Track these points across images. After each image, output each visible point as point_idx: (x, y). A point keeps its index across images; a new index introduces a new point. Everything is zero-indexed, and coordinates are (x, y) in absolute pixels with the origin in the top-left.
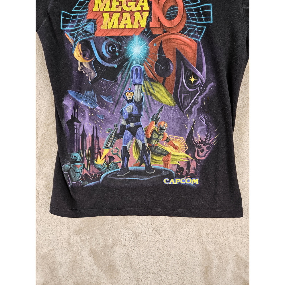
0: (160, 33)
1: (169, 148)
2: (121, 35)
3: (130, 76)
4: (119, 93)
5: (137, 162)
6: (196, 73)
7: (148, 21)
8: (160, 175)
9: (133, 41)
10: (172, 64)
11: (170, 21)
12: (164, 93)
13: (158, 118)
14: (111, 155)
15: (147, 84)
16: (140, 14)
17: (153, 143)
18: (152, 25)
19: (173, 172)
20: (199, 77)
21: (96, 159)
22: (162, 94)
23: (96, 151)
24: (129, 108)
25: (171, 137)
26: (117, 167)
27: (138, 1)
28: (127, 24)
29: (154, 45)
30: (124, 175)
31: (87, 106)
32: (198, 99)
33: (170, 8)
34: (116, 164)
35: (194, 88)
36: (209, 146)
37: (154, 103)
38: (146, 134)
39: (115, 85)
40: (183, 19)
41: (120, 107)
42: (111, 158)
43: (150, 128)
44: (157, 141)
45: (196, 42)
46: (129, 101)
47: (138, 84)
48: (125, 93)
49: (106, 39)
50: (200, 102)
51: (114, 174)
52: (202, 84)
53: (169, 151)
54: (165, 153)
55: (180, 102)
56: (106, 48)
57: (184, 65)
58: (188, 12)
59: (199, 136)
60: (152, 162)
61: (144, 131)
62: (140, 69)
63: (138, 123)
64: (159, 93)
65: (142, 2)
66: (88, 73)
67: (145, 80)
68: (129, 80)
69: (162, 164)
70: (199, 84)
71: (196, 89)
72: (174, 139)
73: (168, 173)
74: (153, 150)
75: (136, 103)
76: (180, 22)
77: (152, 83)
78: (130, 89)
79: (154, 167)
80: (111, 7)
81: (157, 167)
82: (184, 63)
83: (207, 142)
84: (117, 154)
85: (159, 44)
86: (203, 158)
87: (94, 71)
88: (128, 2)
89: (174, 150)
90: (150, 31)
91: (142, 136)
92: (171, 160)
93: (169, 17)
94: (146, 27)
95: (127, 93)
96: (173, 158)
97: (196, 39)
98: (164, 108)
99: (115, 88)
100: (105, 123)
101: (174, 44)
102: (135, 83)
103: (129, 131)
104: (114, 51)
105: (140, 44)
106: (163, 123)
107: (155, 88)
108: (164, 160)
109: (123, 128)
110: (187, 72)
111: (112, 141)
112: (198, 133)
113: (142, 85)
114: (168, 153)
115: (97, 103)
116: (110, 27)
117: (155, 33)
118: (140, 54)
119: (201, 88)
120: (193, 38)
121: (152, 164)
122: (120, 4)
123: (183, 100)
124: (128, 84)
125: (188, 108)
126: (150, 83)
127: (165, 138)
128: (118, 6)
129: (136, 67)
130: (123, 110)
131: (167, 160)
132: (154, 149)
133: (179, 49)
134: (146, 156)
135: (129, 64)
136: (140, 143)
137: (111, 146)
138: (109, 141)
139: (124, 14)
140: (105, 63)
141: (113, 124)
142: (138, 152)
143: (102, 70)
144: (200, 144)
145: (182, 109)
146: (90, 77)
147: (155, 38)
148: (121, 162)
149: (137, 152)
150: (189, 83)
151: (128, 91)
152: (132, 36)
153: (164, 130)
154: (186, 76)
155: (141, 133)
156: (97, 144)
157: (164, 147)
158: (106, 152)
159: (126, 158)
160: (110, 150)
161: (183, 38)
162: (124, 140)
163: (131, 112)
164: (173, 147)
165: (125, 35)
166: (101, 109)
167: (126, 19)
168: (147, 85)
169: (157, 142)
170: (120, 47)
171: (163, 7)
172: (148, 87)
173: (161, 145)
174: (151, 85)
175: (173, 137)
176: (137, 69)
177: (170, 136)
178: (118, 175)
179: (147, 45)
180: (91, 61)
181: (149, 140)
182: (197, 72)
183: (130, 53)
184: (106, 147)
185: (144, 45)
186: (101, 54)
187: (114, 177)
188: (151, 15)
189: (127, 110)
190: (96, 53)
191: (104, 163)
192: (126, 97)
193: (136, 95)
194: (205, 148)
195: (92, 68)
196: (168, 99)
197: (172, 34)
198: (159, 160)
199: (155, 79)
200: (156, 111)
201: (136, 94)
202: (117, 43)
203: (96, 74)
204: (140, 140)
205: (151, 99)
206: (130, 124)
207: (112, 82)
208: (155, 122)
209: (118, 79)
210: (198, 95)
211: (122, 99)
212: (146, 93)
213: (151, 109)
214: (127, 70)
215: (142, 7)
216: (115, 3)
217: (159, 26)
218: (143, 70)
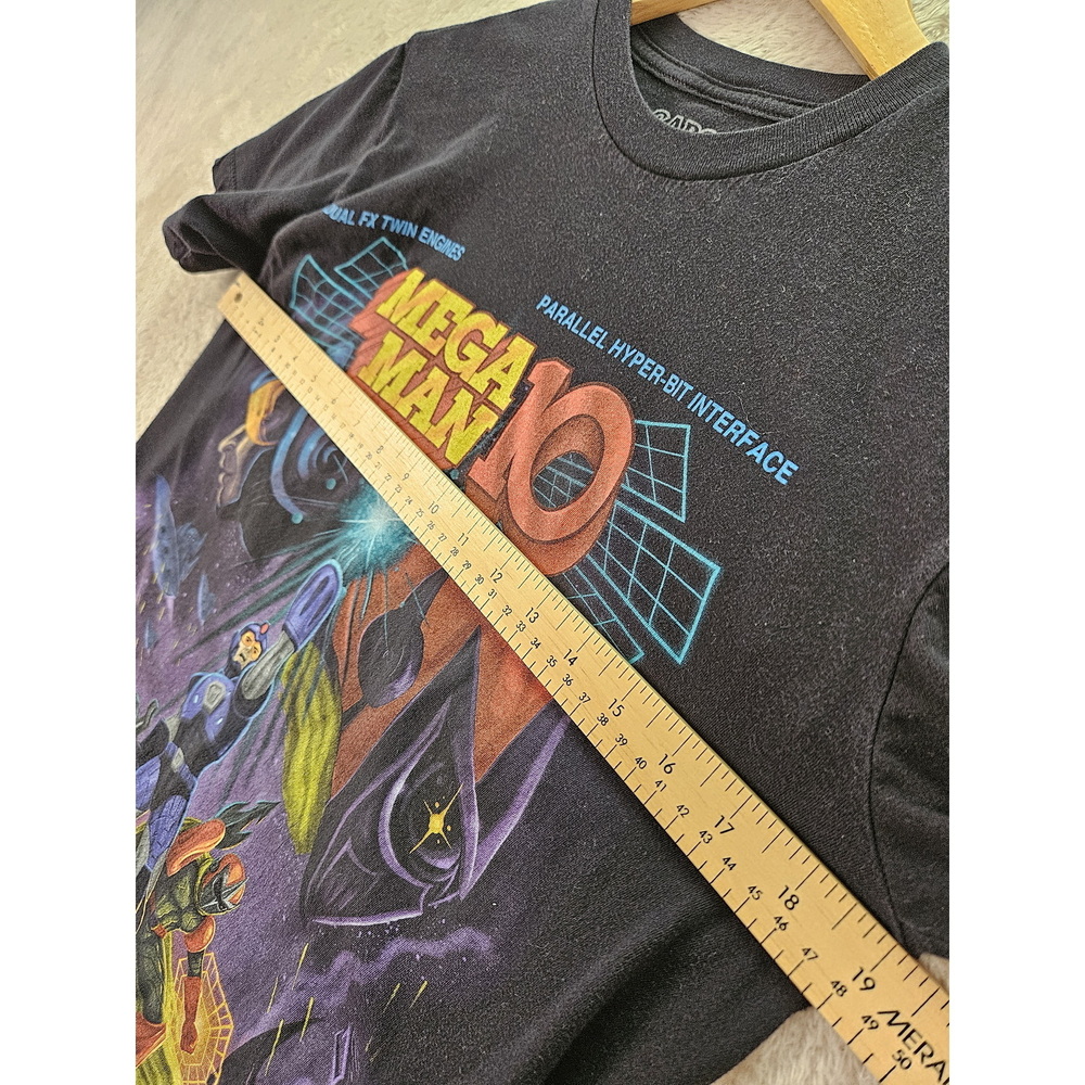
1: (174, 1003)
4: (234, 611)
7: (477, 451)
10: (415, 673)
11: (534, 507)
12: (318, 756)
13: (242, 831)
15: (313, 662)
16: (472, 406)
17: (160, 913)
18: (478, 471)
20: (464, 839)
22: (314, 755)
24: (215, 691)
25: (212, 965)
27: (496, 357)
28: (419, 410)
31: (155, 568)
33: (567, 455)
35: (416, 868)
37: (273, 759)
39: (247, 576)
40: (583, 535)
41: (203, 662)
43: (197, 842)
46: (233, 670)
47: (290, 635)
48: (247, 629)
50: (379, 965)
52: (451, 890)
54: (154, 1006)
55: (323, 859)
56: (319, 442)
57: (446, 724)
58: (612, 525)
61: (179, 828)
62: (332, 592)
63: (191, 776)
64: (311, 736)
66: (227, 475)
67: (315, 640)
70: (443, 872)
71: (416, 883)
72: (211, 990)
77: (323, 675)
78: (263, 630)
80: (419, 325)
82: (453, 712)
87: (241, 482)
88: (471, 340)
89: (179, 1038)
91: (162, 837)
92: (143, 1061)
93: (543, 487)
94: (462, 465)
95: (248, 634)
99: (240, 584)
103: (158, 771)
104: (330, 469)
106: (237, 872)
107: (315, 704)
109: (158, 741)
110: (440, 765)
113: (296, 648)
114: (160, 1017)
115: (181, 585)
118: (373, 541)
122: (447, 333)
123: (331, 866)
124: (276, 607)
125: (325, 922)
126: (321, 671)
127: (196, 946)
128: (440, 333)
129: (331, 574)
130: (202, 679)
132: (147, 934)
133: (483, 642)
136: (142, 857)
139: (435, 373)
140: (281, 482)
143: (255, 495)
146: (224, 490)
151: (257, 628)
153: (222, 905)
155: (169, 823)
163: (208, 712)
164: (184, 1019)
166: (171, 615)
167: (427, 394)
168: (307, 665)
169: (171, 920)
171: (551, 435)
172: (302, 677)
174: (316, 679)
175: (213, 979)
176: (326, 581)
177: (212, 955)
180: (264, 444)
183: (360, 511)
186: (298, 446)
188: (497, 434)
189: (208, 690)
190: (291, 435)
192: (237, 647)
193: (260, 668)
196: (309, 801)
199: (341, 672)
200: (255, 794)
201: (262, 664)
203: (238, 494)
204: (152, 844)
205: (278, 734)
206: (178, 750)
207: (248, 558)
208: (222, 836)
209: (267, 564)
210: (399, 921)
211: (225, 639)
212: (286, 692)
213: (253, 768)
214: (310, 558)
215: (494, 385)
216: (438, 321)
217: (495, 496)
218: (335, 600)
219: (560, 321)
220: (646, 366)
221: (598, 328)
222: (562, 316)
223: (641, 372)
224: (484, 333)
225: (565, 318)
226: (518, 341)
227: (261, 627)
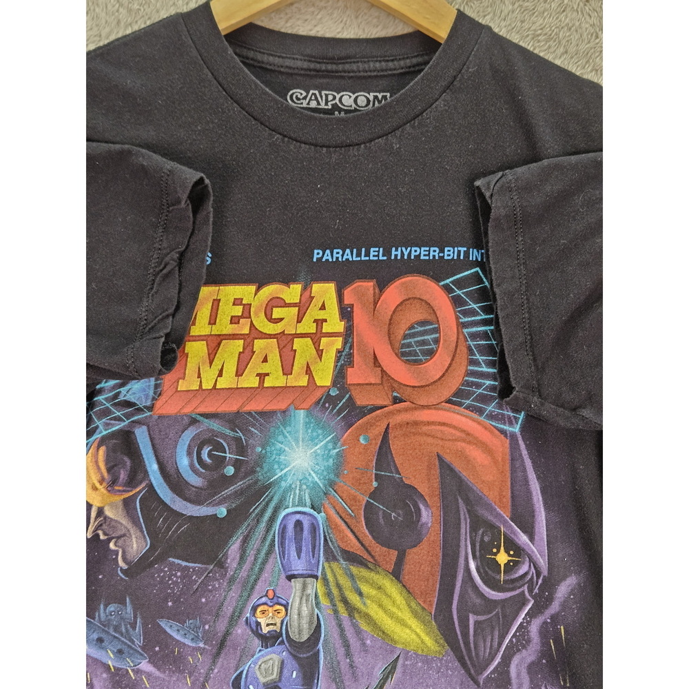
0: (380, 402)
2: (247, 408)
3: (272, 545)
4: (228, 610)
6: (513, 536)
7: (342, 365)
9: (288, 429)
10: (427, 505)
12: (399, 608)
15: (337, 571)
16: (314, 344)
18: (353, 376)
20: (523, 550)
22: (394, 610)
24: (265, 666)
27: (307, 305)
28: (267, 374)
29: (362, 441)
31: (104, 660)
32: (526, 628)
33: (412, 327)
35: (511, 586)
37: (364, 644)
39: (217, 580)
40: (457, 359)
41: (233, 663)
45: (506, 436)
46: (269, 640)
47: (301, 576)
48: (254, 609)
49: (194, 421)
50: (535, 641)
52: (538, 577)
55: (461, 642)
56: (189, 453)
57: (469, 511)
58: (471, 343)
62: (313, 524)
64: (380, 606)
65: (320, 309)
66: (118, 538)
67: (327, 560)
68: (271, 560)
70: (526, 574)
71: (517, 592)
75: (296, 648)
76: (447, 370)
77: (354, 570)
78: (271, 594)
80: (212, 321)
82: (467, 502)
85: (377, 436)
87: (142, 531)
90: (348, 396)
93: (409, 354)
94: (334, 383)
95: (259, 609)
97: (502, 426)
98: (404, 665)
99: (216, 589)
101: (430, 440)
102: (290, 573)
104: (220, 462)
105: (312, 439)
107: (365, 588)
110: (481, 532)
113: (316, 577)
115: (143, 648)
116: (207, 385)
117: (361, 400)
118: (312, 473)
119: (536, 590)
120: (494, 424)
122: (247, 314)
123: (471, 638)
124: (265, 575)
125: (492, 668)
126: (349, 569)
128: (239, 318)
129: (298, 517)
130: (245, 673)
133: (448, 458)
135: (272, 505)
139: (259, 344)
140: (184, 502)
143: (169, 528)
145: (472, 672)
146: (124, 552)
147: (365, 419)
150: (490, 572)
151: (264, 600)
152: (284, 412)
154: (478, 548)
161: (461, 418)
163: (274, 681)
165: (260, 408)
166: (157, 673)
167: (265, 360)
168: (335, 576)
170: (241, 449)
171: (390, 324)
172: (338, 586)
174: (352, 577)
176: (299, 524)
179: (335, 441)
180: (131, 494)
182: (515, 533)
183: (276, 467)
185: (324, 442)
186: (172, 471)
189: (258, 672)
190: (153, 467)
192: (258, 624)
193: (296, 616)
195: (135, 522)
196: (418, 631)
197: (423, 407)
199: (366, 556)
200: (370, 675)
201: (295, 611)
202: (232, 434)
203: (146, 541)
205: (352, 630)
207: (206, 569)
209: (227, 558)
210: (526, 615)
211: (239, 631)
212: (334, 605)
213: (351, 666)
214: (263, 525)
215: (319, 323)
216: (229, 310)
217: (378, 381)
218: (321, 526)
219: (340, 259)
220: (423, 253)
221: (372, 249)
222: (339, 255)
223: (422, 257)
224: (281, 296)
225: (343, 256)
226: (316, 287)
227: (266, 595)
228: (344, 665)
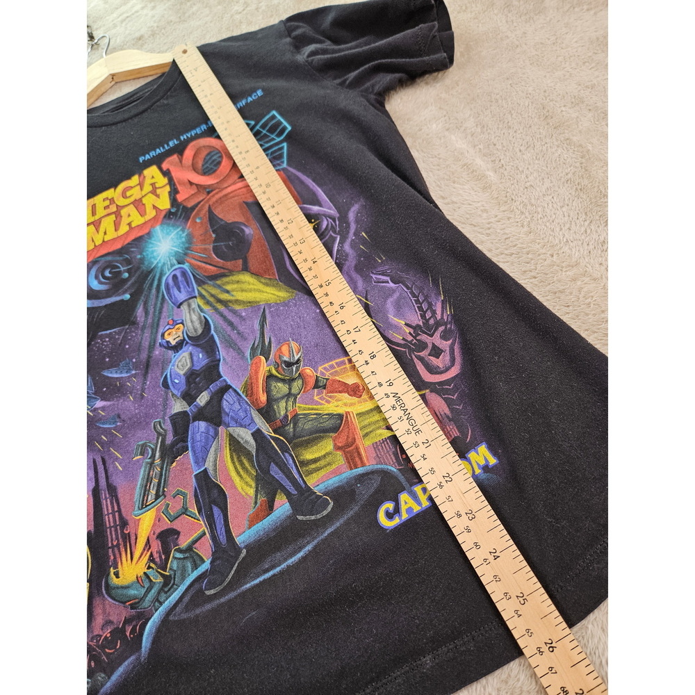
0: (200, 199)
1: (336, 404)
2: (126, 242)
4: (146, 344)
5: (256, 503)
6: (309, 212)
7: (173, 196)
8: (356, 508)
9: (153, 239)
10: (246, 226)
11: (213, 175)
12: (253, 284)
13: (267, 343)
14: (167, 524)
15: (208, 289)
16: (154, 195)
17: (283, 413)
19: (390, 468)
20: (319, 214)
21: (116, 567)
22: (251, 286)
23: (112, 537)
24: (181, 363)
25: (325, 368)
26: (197, 561)
27: (144, 181)
28: (132, 221)
29: (198, 221)
30: (230, 577)
32: (342, 250)
33: (205, 159)
34: (190, 549)
36: (446, 328)
37: (241, 317)
38: (250, 400)
39: (133, 332)
41: (159, 373)
42: (167, 537)
43: (257, 379)
44: (291, 400)
45: (280, 171)
46: (177, 348)
47: (186, 300)
48: (163, 335)
49: (95, 263)
50: (351, 253)
51: (196, 595)
52: (335, 221)
53: (341, 410)
54: (332, 421)
55: (302, 283)
56: (97, 278)
59: (400, 321)
60: (310, 473)
61: (243, 396)
62: (182, 271)
63: (218, 383)
64: (242, 291)
65: (151, 179)
68: (165, 305)
69: (340, 459)
70: (327, 225)
71: (327, 237)
72: (337, 369)
73: (376, 482)
74: (291, 434)
75: (196, 340)
76: (233, 166)
77: (219, 282)
78: (171, 322)
79: (322, 487)
80: (94, 214)
81: (330, 482)
83: (432, 322)
84: (185, 511)
85: (205, 213)
86: (453, 368)
88: (125, 192)
89: (355, 399)
90: (182, 207)
91: (242, 414)
92: (362, 433)
93: (209, 171)
94: (172, 205)
95: (166, 334)
96: (363, 424)
98: (270, 312)
99: (134, 337)
100: (125, 436)
101: (236, 198)
102: (178, 303)
103: (200, 422)
104: (117, 274)
105: (168, 234)
106: (285, 349)
107: (228, 287)
108: (340, 445)
109: (181, 424)
111: (158, 476)
112: (391, 316)
113: (195, 297)
114: (340, 416)
115: (95, 393)
116: (99, 243)
117: (191, 204)
118: (173, 248)
119: (338, 229)
121: (311, 481)
122: (112, 202)
124: (164, 314)
126: (216, 284)
127: (312, 382)
128: (109, 206)
129: (173, 273)
131: (350, 440)
132: (290, 428)
133: (250, 200)
134: (277, 464)
135: (157, 277)
136: (245, 436)
137: (157, 496)
138: (149, 480)
139: (123, 211)
140: (99, 300)
141: (148, 424)
142: (247, 464)
143: (93, 318)
144: (415, 337)
147: (196, 210)
148: (204, 534)
149: (244, 468)
151: (167, 327)
152: (148, 233)
153: (298, 361)
155: (237, 406)
156: (113, 513)
157: (319, 407)
158: (146, 524)
159: (216, 511)
160: (158, 510)
162: (194, 452)
163: (190, 369)
164: (347, 394)
165: (133, 238)
166: (109, 403)
167: (129, 216)
168: (208, 292)
169: (290, 403)
171: (193, 166)
172: (212, 296)
173: (307, 406)
174: (219, 287)
175: (332, 367)
176: (175, 277)
177: (320, 368)
178: (208, 593)
179: (183, 230)
181: (267, 412)
182: (310, 209)
183: (153, 260)
184: (144, 506)
185: (176, 232)
187: (197, 606)
188: (174, 185)
189: (178, 370)
191: (149, 567)
192: (168, 342)
193: (190, 324)
194: (437, 340)
196: (272, 292)
197: (226, 187)
198: (323, 453)
199: (222, 271)
200: (253, 331)
201: (189, 321)
202: (121, 258)
204: (241, 426)
205: (231, 314)
206: (198, 400)
208: (263, 358)
210: (338, 245)
211: (157, 353)
212: (214, 307)
213: (239, 333)
214: (154, 291)
215: (153, 185)
216: (102, 205)
217: (196, 191)
218: (188, 271)
219: (155, 155)
221: (170, 143)
224: (129, 186)
225: (155, 153)
226: (146, 172)
228: (234, 335)
